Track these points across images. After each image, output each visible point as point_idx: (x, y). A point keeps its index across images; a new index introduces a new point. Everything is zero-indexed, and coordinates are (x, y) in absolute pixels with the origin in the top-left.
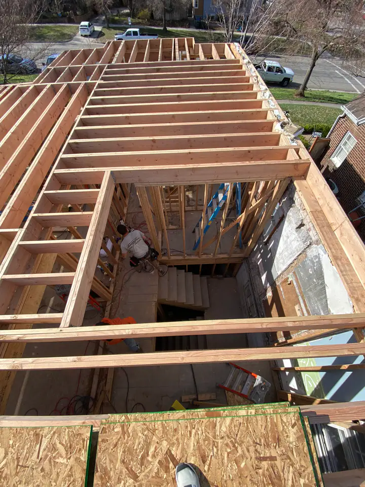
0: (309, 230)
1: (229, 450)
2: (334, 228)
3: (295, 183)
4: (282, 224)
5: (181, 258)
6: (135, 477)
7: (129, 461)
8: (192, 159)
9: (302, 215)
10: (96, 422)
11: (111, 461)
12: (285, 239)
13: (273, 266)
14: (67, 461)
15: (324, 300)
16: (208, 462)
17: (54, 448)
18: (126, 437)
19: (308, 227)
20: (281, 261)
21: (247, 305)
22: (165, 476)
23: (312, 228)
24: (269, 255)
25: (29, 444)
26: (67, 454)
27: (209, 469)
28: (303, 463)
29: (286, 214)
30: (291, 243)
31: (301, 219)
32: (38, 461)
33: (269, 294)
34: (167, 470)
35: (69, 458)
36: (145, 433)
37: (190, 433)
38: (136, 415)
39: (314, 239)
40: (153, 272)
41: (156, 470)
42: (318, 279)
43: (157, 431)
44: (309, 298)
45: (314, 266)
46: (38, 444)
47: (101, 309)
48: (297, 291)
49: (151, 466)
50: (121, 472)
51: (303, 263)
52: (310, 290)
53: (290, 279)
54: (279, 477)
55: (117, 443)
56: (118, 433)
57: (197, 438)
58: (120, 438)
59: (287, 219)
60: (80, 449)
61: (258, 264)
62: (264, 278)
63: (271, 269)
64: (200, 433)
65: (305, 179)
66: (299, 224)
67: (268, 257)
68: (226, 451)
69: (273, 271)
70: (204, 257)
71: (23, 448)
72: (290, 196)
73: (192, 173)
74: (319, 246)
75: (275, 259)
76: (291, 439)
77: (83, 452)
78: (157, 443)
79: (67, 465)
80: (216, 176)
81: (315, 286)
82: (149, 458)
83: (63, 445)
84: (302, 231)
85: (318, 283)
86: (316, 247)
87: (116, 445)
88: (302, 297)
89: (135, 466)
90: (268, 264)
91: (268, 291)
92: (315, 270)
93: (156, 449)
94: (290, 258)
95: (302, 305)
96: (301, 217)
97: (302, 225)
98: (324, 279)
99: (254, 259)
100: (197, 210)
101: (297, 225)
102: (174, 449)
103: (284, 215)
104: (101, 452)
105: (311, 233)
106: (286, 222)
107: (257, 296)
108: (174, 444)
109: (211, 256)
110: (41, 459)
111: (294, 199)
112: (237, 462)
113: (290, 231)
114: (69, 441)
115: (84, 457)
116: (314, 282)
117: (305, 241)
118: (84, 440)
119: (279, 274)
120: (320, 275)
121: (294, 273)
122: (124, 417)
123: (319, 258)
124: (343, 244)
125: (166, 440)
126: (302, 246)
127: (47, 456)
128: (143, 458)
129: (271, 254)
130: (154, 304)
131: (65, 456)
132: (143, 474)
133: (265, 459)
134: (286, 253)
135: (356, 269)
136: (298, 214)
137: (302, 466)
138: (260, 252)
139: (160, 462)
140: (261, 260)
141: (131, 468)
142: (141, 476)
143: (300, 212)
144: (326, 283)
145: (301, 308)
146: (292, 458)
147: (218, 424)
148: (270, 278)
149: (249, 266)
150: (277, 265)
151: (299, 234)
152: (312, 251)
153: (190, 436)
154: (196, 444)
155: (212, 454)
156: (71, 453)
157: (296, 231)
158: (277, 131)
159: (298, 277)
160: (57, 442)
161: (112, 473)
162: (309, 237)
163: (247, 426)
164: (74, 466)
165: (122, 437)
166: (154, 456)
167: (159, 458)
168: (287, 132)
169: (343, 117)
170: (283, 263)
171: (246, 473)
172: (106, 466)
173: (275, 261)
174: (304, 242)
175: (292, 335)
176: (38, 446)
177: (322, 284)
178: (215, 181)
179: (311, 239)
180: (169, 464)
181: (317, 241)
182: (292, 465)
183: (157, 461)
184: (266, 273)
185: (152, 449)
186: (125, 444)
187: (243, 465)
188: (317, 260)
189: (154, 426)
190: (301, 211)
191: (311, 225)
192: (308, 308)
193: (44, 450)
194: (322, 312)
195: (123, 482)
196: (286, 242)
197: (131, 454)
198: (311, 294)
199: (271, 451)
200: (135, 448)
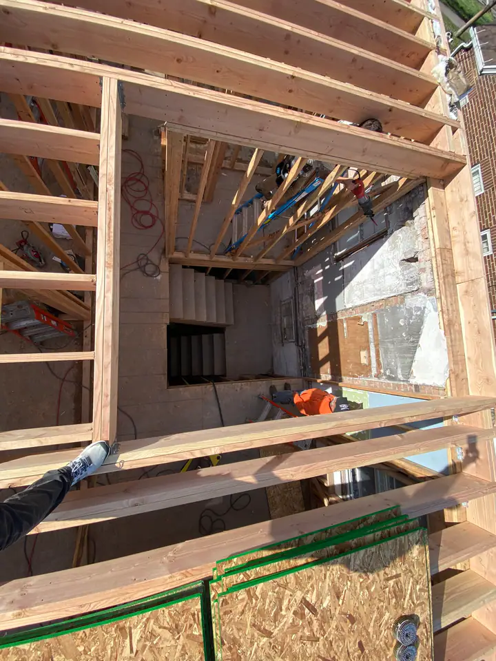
0: (423, 270)
1: (361, 580)
2: (458, 279)
3: (430, 191)
4: (377, 243)
5: (206, 257)
6: (269, 634)
7: (260, 622)
8: (290, 91)
9: (419, 245)
10: (188, 572)
11: (239, 630)
12: (376, 267)
13: (342, 294)
14: (176, 642)
15: (409, 360)
16: (342, 597)
17: (153, 635)
18: (254, 601)
19: (422, 265)
20: (358, 293)
21: (281, 324)
22: (301, 622)
23: (428, 270)
24: (339, 277)
25: (112, 643)
26: (174, 635)
27: (342, 604)
28: (421, 573)
29: (393, 232)
30: (384, 276)
31: (415, 251)
32: (133, 655)
33: (322, 324)
34: (303, 616)
35: (178, 639)
36: (276, 590)
37: (325, 575)
38: (258, 569)
39: (425, 285)
40: (159, 277)
41: (291, 621)
42: (410, 334)
43: (289, 585)
44: (386, 351)
45: (411, 318)
46: (126, 638)
47: (76, 333)
48: (371, 336)
49: (285, 619)
50: (253, 636)
51: (394, 310)
52: (393, 343)
53: (364, 319)
54: (401, 591)
55: (243, 611)
56: (243, 600)
57: (332, 578)
58: (247, 603)
59: (390, 239)
60: (191, 625)
61: (315, 281)
62: (319, 303)
63: (336, 297)
64: (334, 573)
65: (444, 187)
66: (409, 256)
67: (336, 279)
68: (359, 581)
69: (338, 300)
70: (241, 260)
71: (104, 649)
72: (409, 206)
73: (293, 133)
74: (430, 298)
75: (349, 286)
76: (414, 555)
77: (195, 626)
78: (291, 595)
79: (177, 646)
80: (330, 148)
81: (402, 342)
82: (283, 613)
83: (165, 628)
84: (411, 269)
85: (408, 339)
86: (424, 297)
87: (243, 612)
88: (376, 346)
89: (267, 626)
90: (334, 289)
91: (320, 319)
92: (409, 324)
93: (289, 602)
94: (375, 295)
95: (373, 354)
96: (417, 247)
97: (415, 260)
98: (419, 337)
99: (307, 273)
100: (232, 170)
101: (405, 256)
102: (309, 596)
103: (387, 231)
104: (226, 624)
105: (423, 276)
106: (386, 244)
107: (300, 319)
108: (308, 591)
109: (250, 260)
110: (137, 652)
111: (414, 214)
112: (368, 588)
113: (389, 259)
114: (174, 622)
115: (198, 631)
116: (402, 336)
117: (412, 283)
118: (193, 615)
119: (348, 307)
120: (415, 331)
121: (374, 315)
122: (242, 576)
123: (423, 312)
124: (463, 305)
125: (300, 590)
126: (401, 289)
127: (144, 646)
128: (276, 614)
129: (343, 277)
130: (165, 327)
131: (171, 638)
132: (278, 628)
133: (391, 578)
134: (371, 287)
135: (467, 339)
136: (414, 242)
137: (420, 575)
138: (323, 267)
139: (295, 613)
140: (321, 278)
141: (264, 628)
142: (276, 632)
143: (417, 239)
144: (420, 343)
145: (370, 356)
146: (413, 571)
147: (352, 560)
148: (330, 306)
149: (296, 280)
150: (349, 294)
151: (403, 270)
152: (417, 300)
153: (325, 578)
154: (330, 584)
155: (346, 588)
156: (178, 633)
157: (400, 265)
158: (435, 75)
159: (378, 322)
160: (156, 628)
161: (242, 640)
162: (418, 281)
163: (379, 553)
164: (186, 644)
165: (249, 601)
166: (288, 609)
167: (293, 609)
168: (451, 86)
169: (467, 50)
170: (361, 297)
171: (376, 595)
172: (234, 636)
173: (346, 290)
174: (408, 285)
175: (343, 377)
176: (128, 641)
177: (413, 342)
178: (323, 156)
179: (420, 284)
180: (304, 610)
181: (429, 290)
182: (412, 577)
183: (292, 612)
184: (326, 298)
185: (285, 603)
186: (253, 608)
187: (372, 590)
188: (419, 313)
189: (286, 580)
190: (420, 239)
191: (428, 265)
192: (381, 359)
193: (139, 641)
194: (399, 371)
195: (256, 644)
196: (375, 272)
197: (263, 615)
198: (391, 346)
199: (398, 570)
200: (266, 608)
